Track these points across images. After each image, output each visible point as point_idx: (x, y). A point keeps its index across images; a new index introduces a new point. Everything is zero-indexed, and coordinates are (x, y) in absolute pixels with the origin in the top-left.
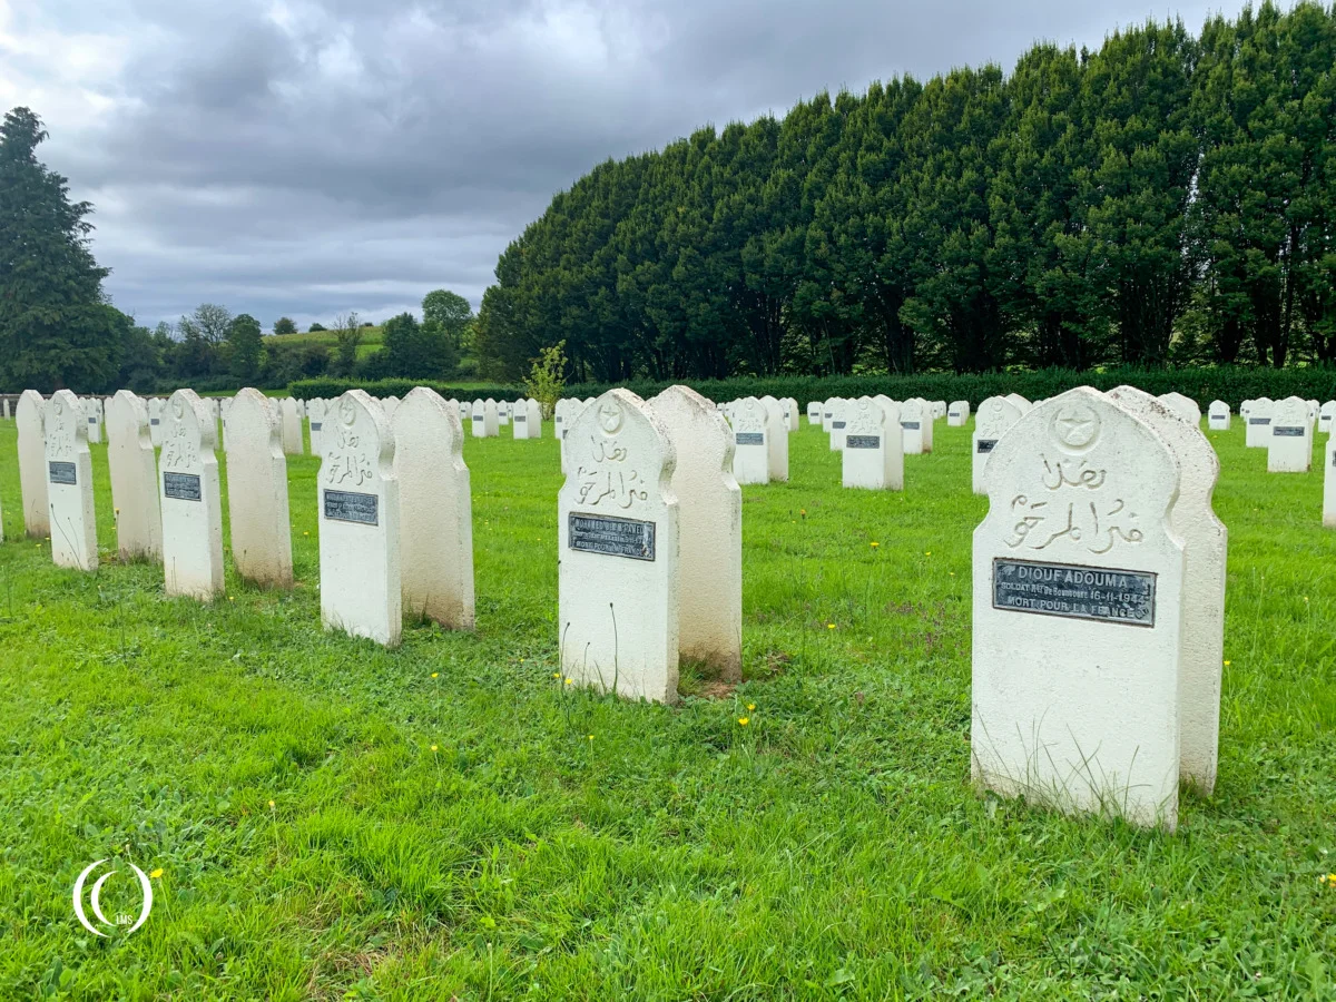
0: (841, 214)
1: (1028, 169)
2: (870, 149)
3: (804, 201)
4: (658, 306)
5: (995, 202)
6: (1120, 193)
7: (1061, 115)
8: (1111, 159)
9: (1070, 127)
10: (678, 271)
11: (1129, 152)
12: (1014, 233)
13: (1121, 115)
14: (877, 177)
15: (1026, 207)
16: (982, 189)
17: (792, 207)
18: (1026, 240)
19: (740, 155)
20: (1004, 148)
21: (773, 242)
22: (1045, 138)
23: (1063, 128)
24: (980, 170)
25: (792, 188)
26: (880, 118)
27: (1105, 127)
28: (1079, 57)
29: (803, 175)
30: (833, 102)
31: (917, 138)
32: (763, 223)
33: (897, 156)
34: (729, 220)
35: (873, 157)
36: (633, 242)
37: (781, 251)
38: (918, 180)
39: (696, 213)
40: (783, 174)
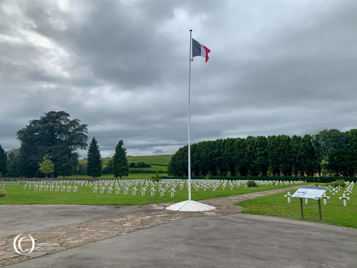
0: (226, 155)
1: (249, 152)
2: (229, 147)
3: (221, 153)
4: (201, 166)
5: (246, 156)
6: (260, 156)
7: (252, 146)
8: (259, 152)
9: (254, 148)
10: (204, 161)
11: (261, 152)
12: (248, 160)
13: (259, 147)
14: (230, 151)
15: (249, 157)
16: (244, 154)
17: (219, 154)
18: (250, 161)
19: (211, 146)
20: (246, 149)
21: (217, 158)
22: (251, 149)
23: (253, 148)
24: (243, 152)
25: (219, 151)
26: (230, 143)
27: (258, 148)
28: (254, 137)
29: (220, 150)
30: (223, 140)
31: (235, 147)
32: (216, 156)
33: (233, 148)
34: (210, 155)
35: (230, 149)
36: (196, 157)
37: (218, 160)
38: (236, 152)
39: (206, 154)
40: (218, 149)
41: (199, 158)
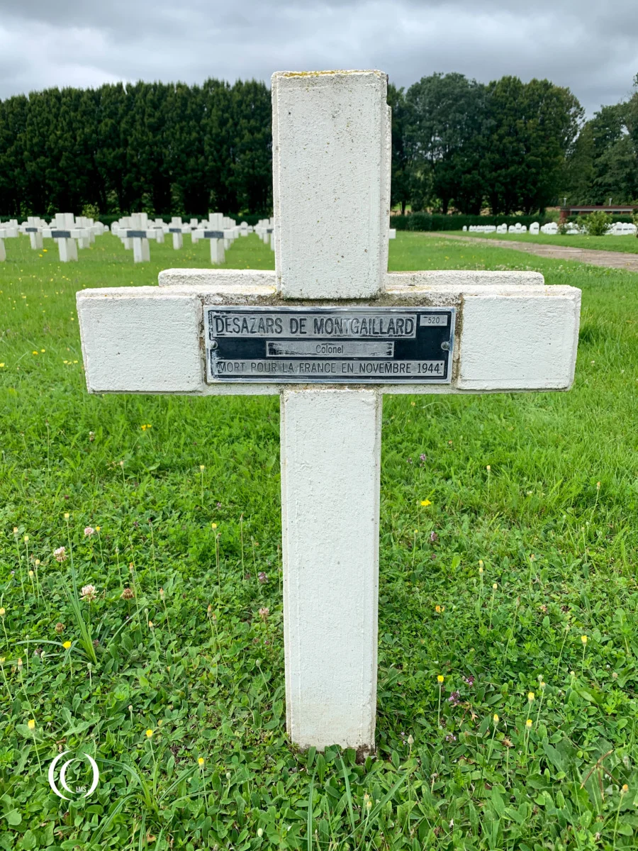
41: (43, 153)
